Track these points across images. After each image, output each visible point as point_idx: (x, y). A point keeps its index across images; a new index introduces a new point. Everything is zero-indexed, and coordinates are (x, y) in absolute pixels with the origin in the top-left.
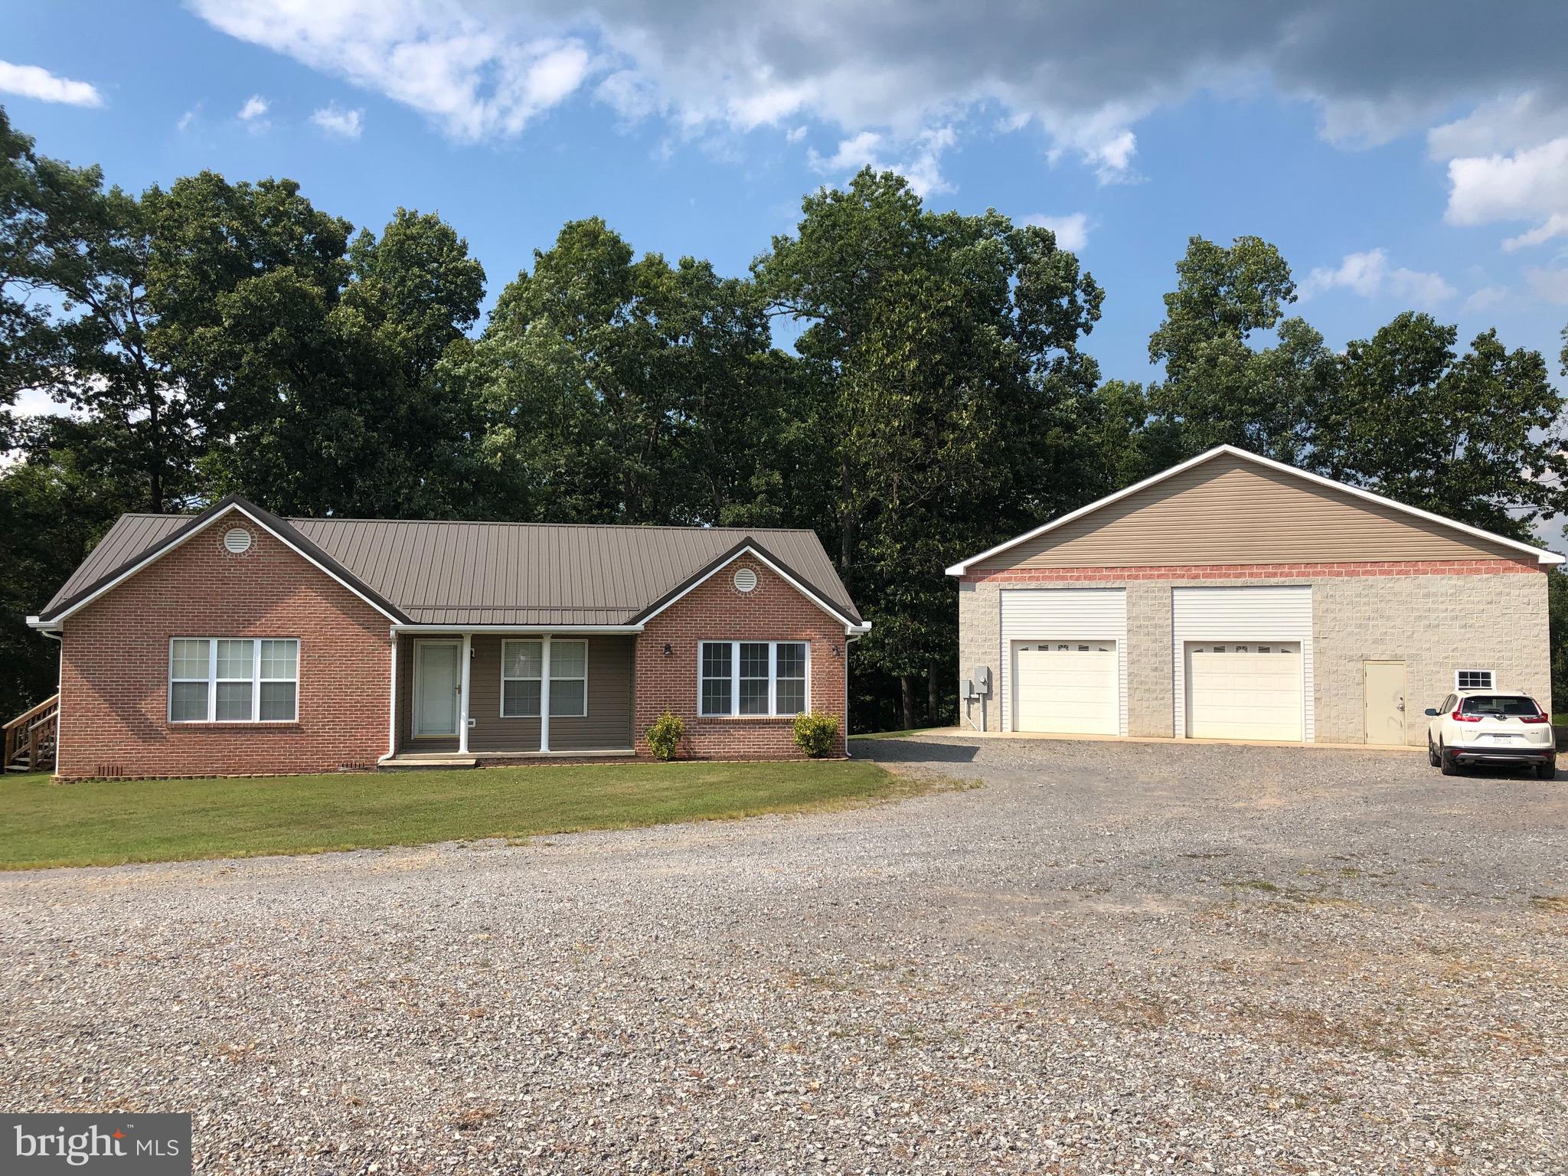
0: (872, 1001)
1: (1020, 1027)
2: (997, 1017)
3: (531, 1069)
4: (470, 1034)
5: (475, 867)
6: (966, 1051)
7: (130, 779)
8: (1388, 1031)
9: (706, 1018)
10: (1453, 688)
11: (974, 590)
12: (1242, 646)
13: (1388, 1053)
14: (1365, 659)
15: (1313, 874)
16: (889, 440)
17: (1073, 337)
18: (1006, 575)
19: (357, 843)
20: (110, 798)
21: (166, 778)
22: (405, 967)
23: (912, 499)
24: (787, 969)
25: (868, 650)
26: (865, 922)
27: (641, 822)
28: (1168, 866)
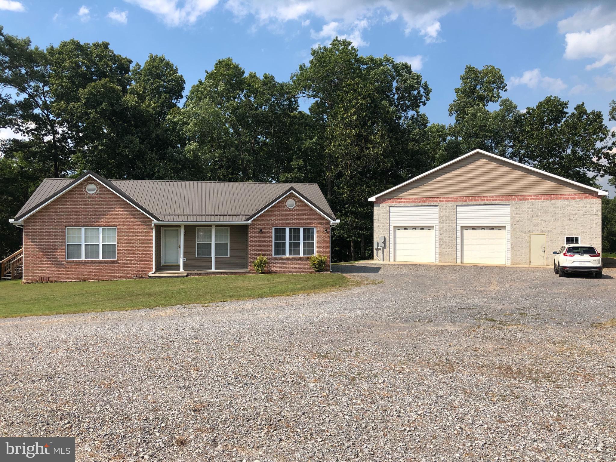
0: (344, 363)
1: (400, 372)
2: (391, 369)
3: (218, 389)
4: (194, 377)
5: (190, 315)
6: (380, 381)
7: (52, 282)
8: (536, 372)
9: (282, 370)
10: (564, 244)
11: (379, 207)
12: (483, 228)
13: (536, 380)
14: (530, 232)
15: (509, 315)
16: (346, 147)
17: (418, 106)
18: (392, 201)
19: (143, 306)
20: (45, 290)
21: (66, 282)
22: (167, 352)
23: (355, 170)
24: (312, 352)
25: (338, 230)
26: (340, 334)
27: (253, 297)
28: (454, 312)
